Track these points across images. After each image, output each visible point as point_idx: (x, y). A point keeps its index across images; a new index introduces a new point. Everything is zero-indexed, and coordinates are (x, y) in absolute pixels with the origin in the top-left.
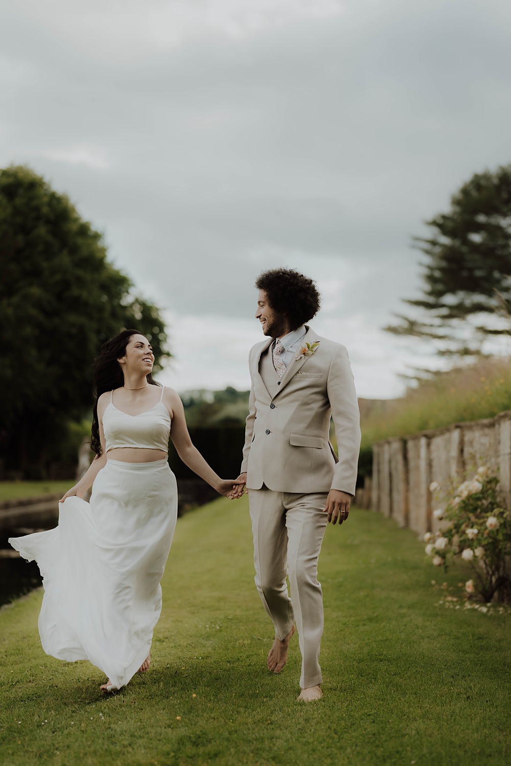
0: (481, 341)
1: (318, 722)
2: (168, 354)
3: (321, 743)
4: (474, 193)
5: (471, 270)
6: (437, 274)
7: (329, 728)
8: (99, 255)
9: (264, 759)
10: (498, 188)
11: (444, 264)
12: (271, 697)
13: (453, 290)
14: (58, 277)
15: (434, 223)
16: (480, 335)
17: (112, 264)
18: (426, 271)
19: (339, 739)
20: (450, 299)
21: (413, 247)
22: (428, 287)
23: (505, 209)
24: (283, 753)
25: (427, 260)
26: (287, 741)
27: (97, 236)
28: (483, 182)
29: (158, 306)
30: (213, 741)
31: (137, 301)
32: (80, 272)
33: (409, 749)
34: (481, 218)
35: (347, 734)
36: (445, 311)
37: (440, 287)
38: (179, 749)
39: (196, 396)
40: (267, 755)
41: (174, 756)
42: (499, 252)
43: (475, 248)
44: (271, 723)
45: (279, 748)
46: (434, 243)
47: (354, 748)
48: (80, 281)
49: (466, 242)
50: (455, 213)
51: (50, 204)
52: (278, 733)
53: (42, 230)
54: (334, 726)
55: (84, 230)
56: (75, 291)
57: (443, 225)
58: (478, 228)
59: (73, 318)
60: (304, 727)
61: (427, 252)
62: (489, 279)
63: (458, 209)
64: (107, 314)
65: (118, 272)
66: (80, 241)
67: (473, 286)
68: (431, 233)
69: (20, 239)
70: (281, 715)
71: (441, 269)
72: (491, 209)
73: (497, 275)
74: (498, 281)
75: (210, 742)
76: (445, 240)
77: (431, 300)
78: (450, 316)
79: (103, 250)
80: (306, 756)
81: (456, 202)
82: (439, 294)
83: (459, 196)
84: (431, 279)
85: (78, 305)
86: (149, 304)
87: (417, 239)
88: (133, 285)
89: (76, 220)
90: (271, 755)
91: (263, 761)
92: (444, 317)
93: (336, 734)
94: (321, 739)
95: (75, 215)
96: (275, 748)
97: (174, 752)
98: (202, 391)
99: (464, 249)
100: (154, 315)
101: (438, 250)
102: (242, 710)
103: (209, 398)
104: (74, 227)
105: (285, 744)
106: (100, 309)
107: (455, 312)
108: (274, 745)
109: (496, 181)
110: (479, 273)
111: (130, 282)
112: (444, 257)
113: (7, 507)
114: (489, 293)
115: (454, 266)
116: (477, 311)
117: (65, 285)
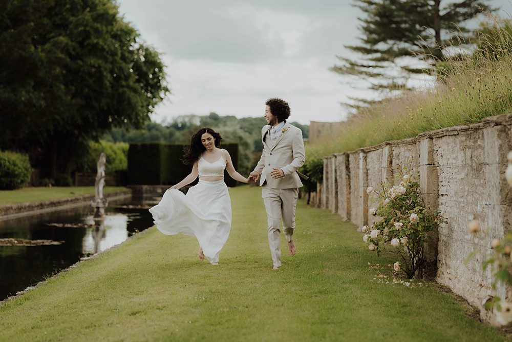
0: (407, 78)
2: (166, 90)
5: (397, 23)
6: (373, 26)
13: (384, 39)
14: (81, 29)
16: (405, 74)
17: (122, 18)
18: (364, 24)
22: (365, 37)
25: (365, 16)
31: (142, 47)
32: (98, 25)
36: (378, 56)
37: (374, 36)
43: (401, 6)
46: (370, 3)
48: (98, 32)
56: (94, 40)
61: (364, 9)
62: (411, 30)
64: (118, 57)
65: (126, 25)
67: (399, 35)
71: (375, 23)
73: (418, 27)
74: (420, 32)
77: (368, 46)
78: (382, 59)
79: (116, 8)
82: (375, 42)
84: (367, 30)
85: (96, 50)
86: (150, 50)
88: (138, 35)
92: (378, 60)
99: (393, 8)
100: (155, 58)
101: (373, 8)
103: (197, 122)
106: (114, 53)
107: (386, 56)
110: (405, 26)
111: (137, 33)
112: (378, 14)
113: (41, 206)
114: (412, 41)
115: (385, 20)
116: (404, 56)
117: (87, 35)
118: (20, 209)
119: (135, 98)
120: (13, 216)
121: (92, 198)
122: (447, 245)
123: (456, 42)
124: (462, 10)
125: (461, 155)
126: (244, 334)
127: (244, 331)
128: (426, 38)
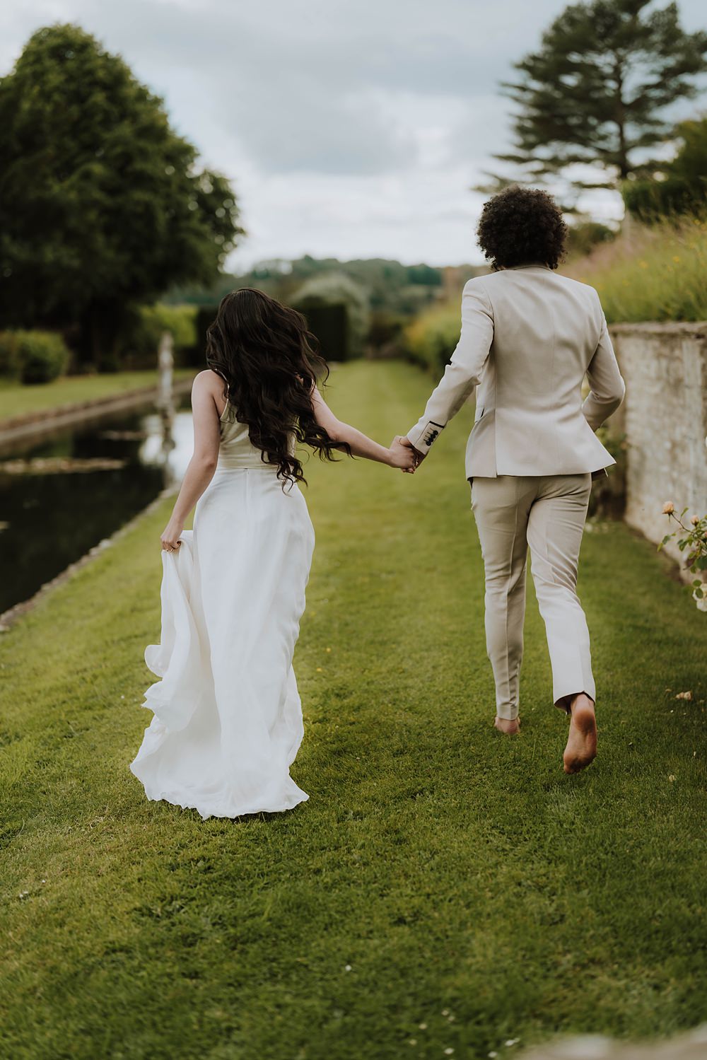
0: (577, 197)
1: (444, 670)
2: (241, 231)
3: (450, 691)
4: (567, 29)
5: (564, 117)
6: (528, 124)
7: (456, 675)
8: (161, 122)
9: (402, 709)
10: (593, 21)
11: (535, 112)
12: (399, 643)
13: (544, 141)
14: (119, 150)
15: (524, 66)
16: (576, 190)
17: (174, 132)
18: (515, 122)
19: (466, 686)
20: (543, 152)
21: (501, 94)
22: (518, 140)
23: (600, 45)
24: (417, 703)
25: (518, 109)
26: (420, 690)
27: (157, 101)
28: (577, 16)
29: (227, 177)
30: (354, 693)
31: (205, 173)
32: (142, 143)
33: (528, 694)
34: (575, 58)
35: (472, 681)
36: (537, 166)
37: (532, 138)
38: (325, 703)
39: (270, 267)
40: (404, 705)
41: (323, 710)
42: (596, 95)
43: (569, 92)
44: (403, 672)
45: (413, 698)
46: (523, 89)
47: (479, 695)
48: (144, 154)
49: (559, 86)
50: (546, 53)
51: (104, 67)
52: (410, 682)
53: (99, 98)
54: (459, 672)
55: (142, 95)
56: (139, 165)
57: (532, 67)
58: (571, 68)
59: (140, 195)
60: (433, 675)
61: (517, 100)
62: (585, 127)
63: (549, 48)
64: (174, 187)
65: (181, 140)
66: (140, 107)
67: (567, 135)
68: (520, 77)
69: (75, 110)
70: (411, 663)
71: (533, 119)
72: (584, 46)
73: (593, 121)
74: (594, 128)
75: (351, 694)
76: (536, 85)
77: (522, 153)
78: (544, 171)
79: (165, 116)
80: (438, 705)
81: (547, 40)
82: (529, 146)
83: (551, 33)
84: (521, 130)
85: (142, 180)
86: (218, 176)
87: (505, 85)
88: (198, 155)
89: (134, 83)
90: (408, 705)
91: (401, 711)
92: (537, 173)
93: (462, 680)
94: (449, 688)
95: (131, 78)
96: (411, 699)
97: (321, 705)
98: (278, 261)
99: (557, 94)
100: (223, 187)
101: (528, 96)
102: (374, 658)
103: (285, 269)
104: (130, 92)
105: (418, 693)
106: (167, 182)
107: (550, 166)
108: (409, 695)
109: (590, 13)
110: (574, 121)
111: (196, 152)
112: (536, 105)
113: (87, 406)
114: (584, 142)
115: (546, 114)
116: (571, 163)
117: (127, 158)
118: (60, 414)
119: (202, 248)
120: (51, 424)
121: (155, 389)
122: (638, 475)
123: (649, 140)
124: (656, 93)
125: (654, 364)
126: (395, 617)
127: (393, 612)
128: (603, 138)
